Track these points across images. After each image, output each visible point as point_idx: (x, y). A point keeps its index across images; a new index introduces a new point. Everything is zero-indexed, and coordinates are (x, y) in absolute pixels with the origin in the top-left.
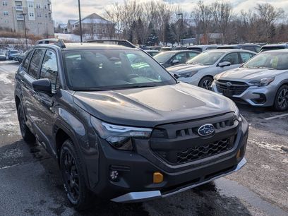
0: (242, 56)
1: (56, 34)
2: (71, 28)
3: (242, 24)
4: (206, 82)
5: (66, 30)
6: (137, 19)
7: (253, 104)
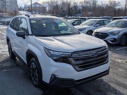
0: (105, 22)
1: (19, 11)
2: (26, 9)
3: (102, 8)
4: (89, 33)
5: (24, 9)
6: (56, 5)
7: (111, 43)
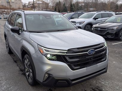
5: (28, 6)
6: (58, 2)
